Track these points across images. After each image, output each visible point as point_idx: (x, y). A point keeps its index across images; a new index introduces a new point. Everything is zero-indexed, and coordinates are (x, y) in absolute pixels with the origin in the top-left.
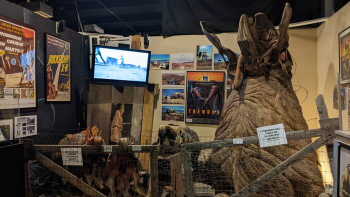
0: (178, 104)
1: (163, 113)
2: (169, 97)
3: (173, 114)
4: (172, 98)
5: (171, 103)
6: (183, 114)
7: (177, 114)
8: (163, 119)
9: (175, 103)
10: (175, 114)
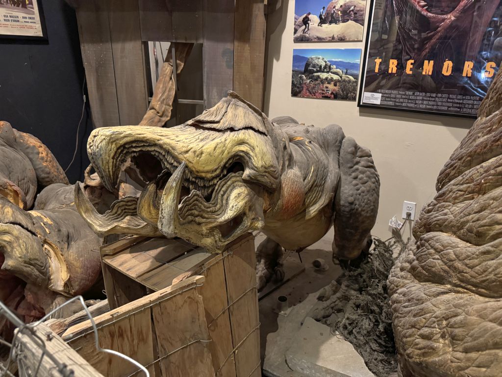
0: (342, 40)
1: (295, 73)
2: (314, 19)
3: (324, 76)
4: (323, 21)
5: (320, 40)
6: (356, 77)
7: (335, 77)
8: (295, 94)
9: (333, 40)
10: (329, 75)
